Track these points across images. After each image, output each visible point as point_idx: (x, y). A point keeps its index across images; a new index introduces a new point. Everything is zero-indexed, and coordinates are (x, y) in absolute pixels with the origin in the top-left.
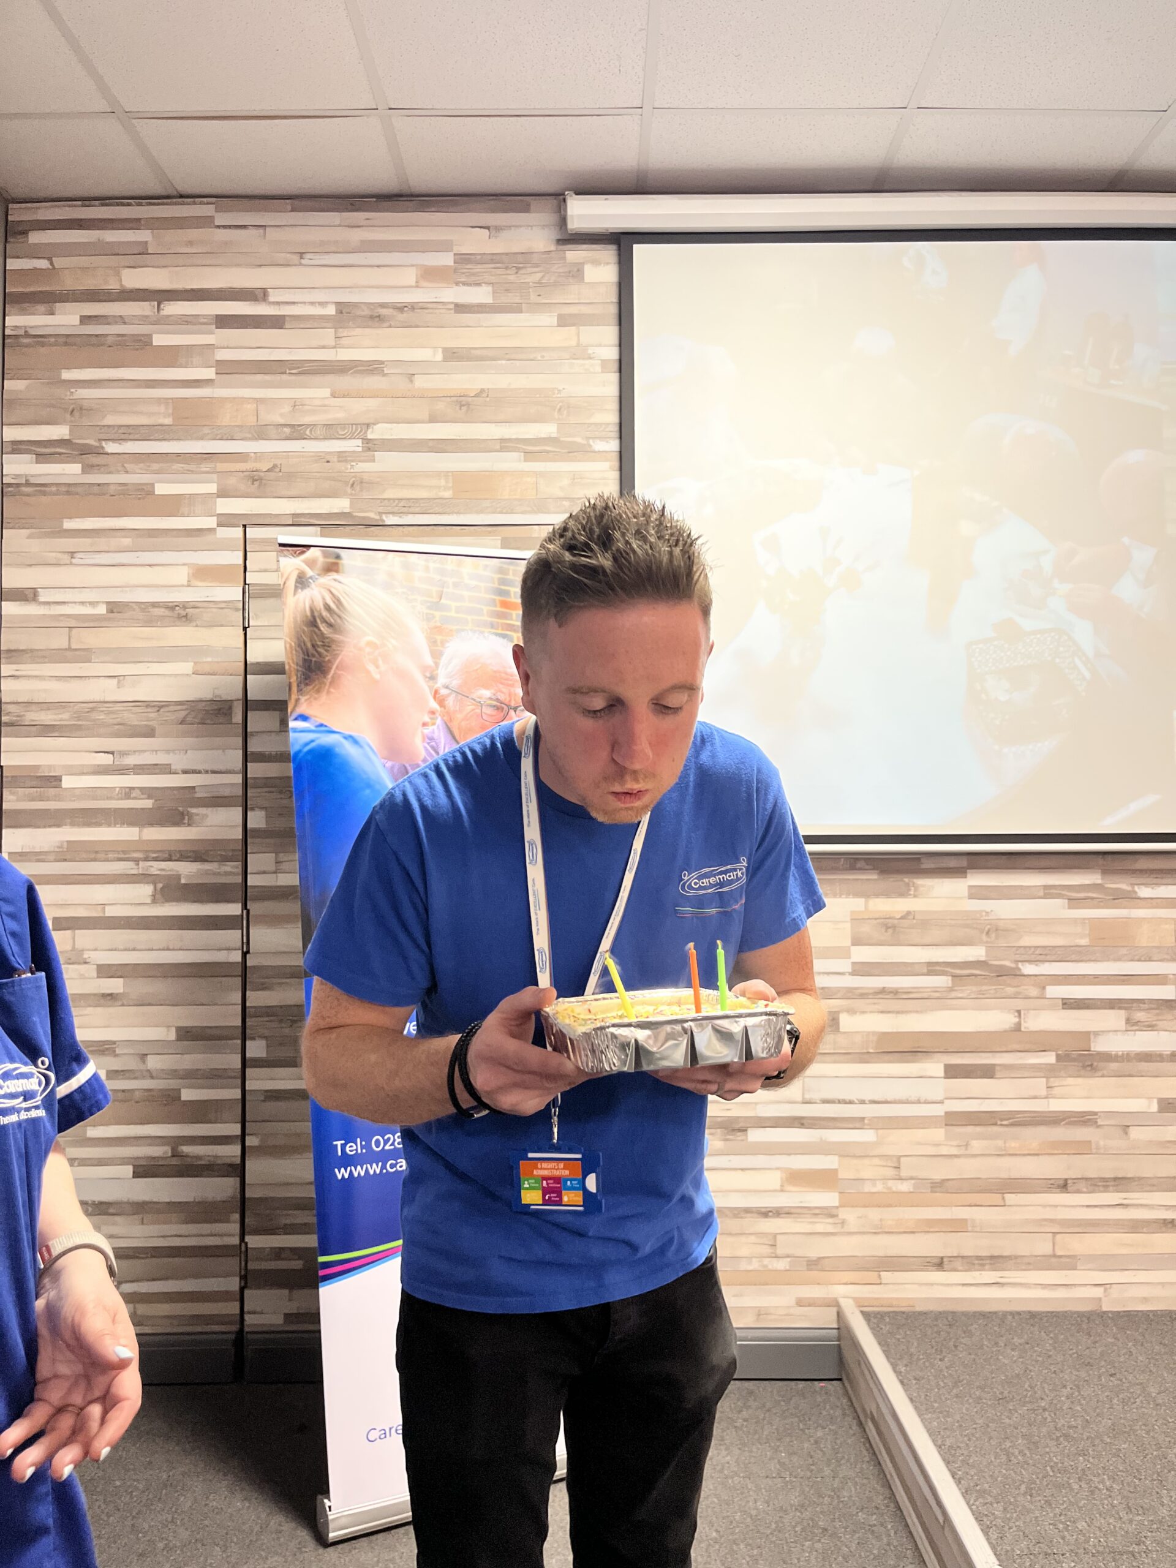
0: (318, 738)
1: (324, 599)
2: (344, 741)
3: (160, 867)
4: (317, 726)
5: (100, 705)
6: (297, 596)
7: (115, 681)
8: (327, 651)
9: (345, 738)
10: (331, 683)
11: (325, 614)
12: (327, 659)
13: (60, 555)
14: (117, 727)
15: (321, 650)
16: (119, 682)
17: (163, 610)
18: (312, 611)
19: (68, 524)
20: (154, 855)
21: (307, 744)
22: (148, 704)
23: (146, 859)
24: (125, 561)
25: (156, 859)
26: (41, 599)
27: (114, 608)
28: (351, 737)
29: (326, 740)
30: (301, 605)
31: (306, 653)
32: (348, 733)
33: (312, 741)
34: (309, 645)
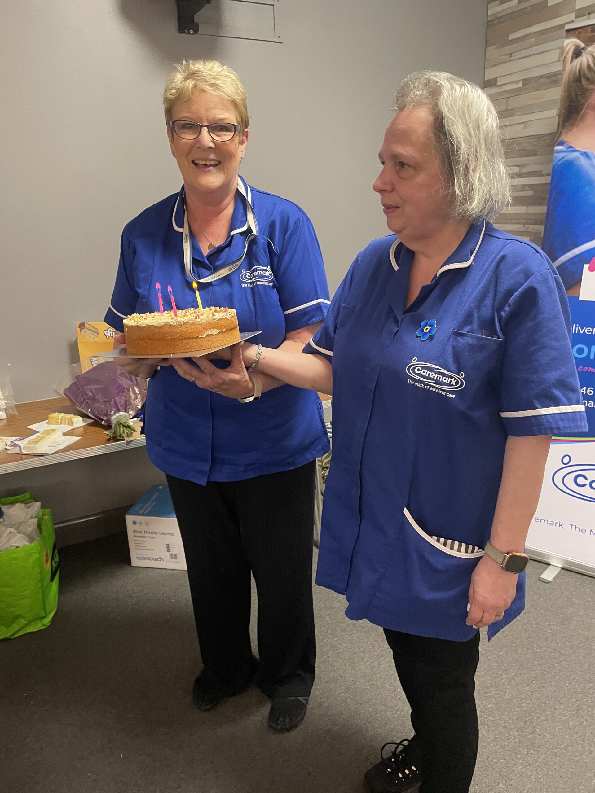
0: (567, 156)
1: (588, 62)
2: (580, 156)
3: (533, 228)
4: (568, 148)
5: (515, 140)
6: (572, 64)
7: (522, 125)
8: (582, 97)
9: (582, 154)
10: (581, 118)
11: (587, 72)
12: (582, 103)
13: (505, 57)
14: (521, 151)
15: (579, 98)
16: (525, 126)
17: (545, 79)
18: (580, 71)
19: (511, 37)
20: (530, 221)
21: (561, 160)
22: (535, 137)
23: (527, 223)
24: (531, 53)
25: (531, 224)
26: (498, 84)
27: (526, 82)
28: (585, 153)
29: (571, 156)
30: (574, 69)
31: (571, 101)
32: (584, 150)
33: (563, 158)
34: (573, 95)
